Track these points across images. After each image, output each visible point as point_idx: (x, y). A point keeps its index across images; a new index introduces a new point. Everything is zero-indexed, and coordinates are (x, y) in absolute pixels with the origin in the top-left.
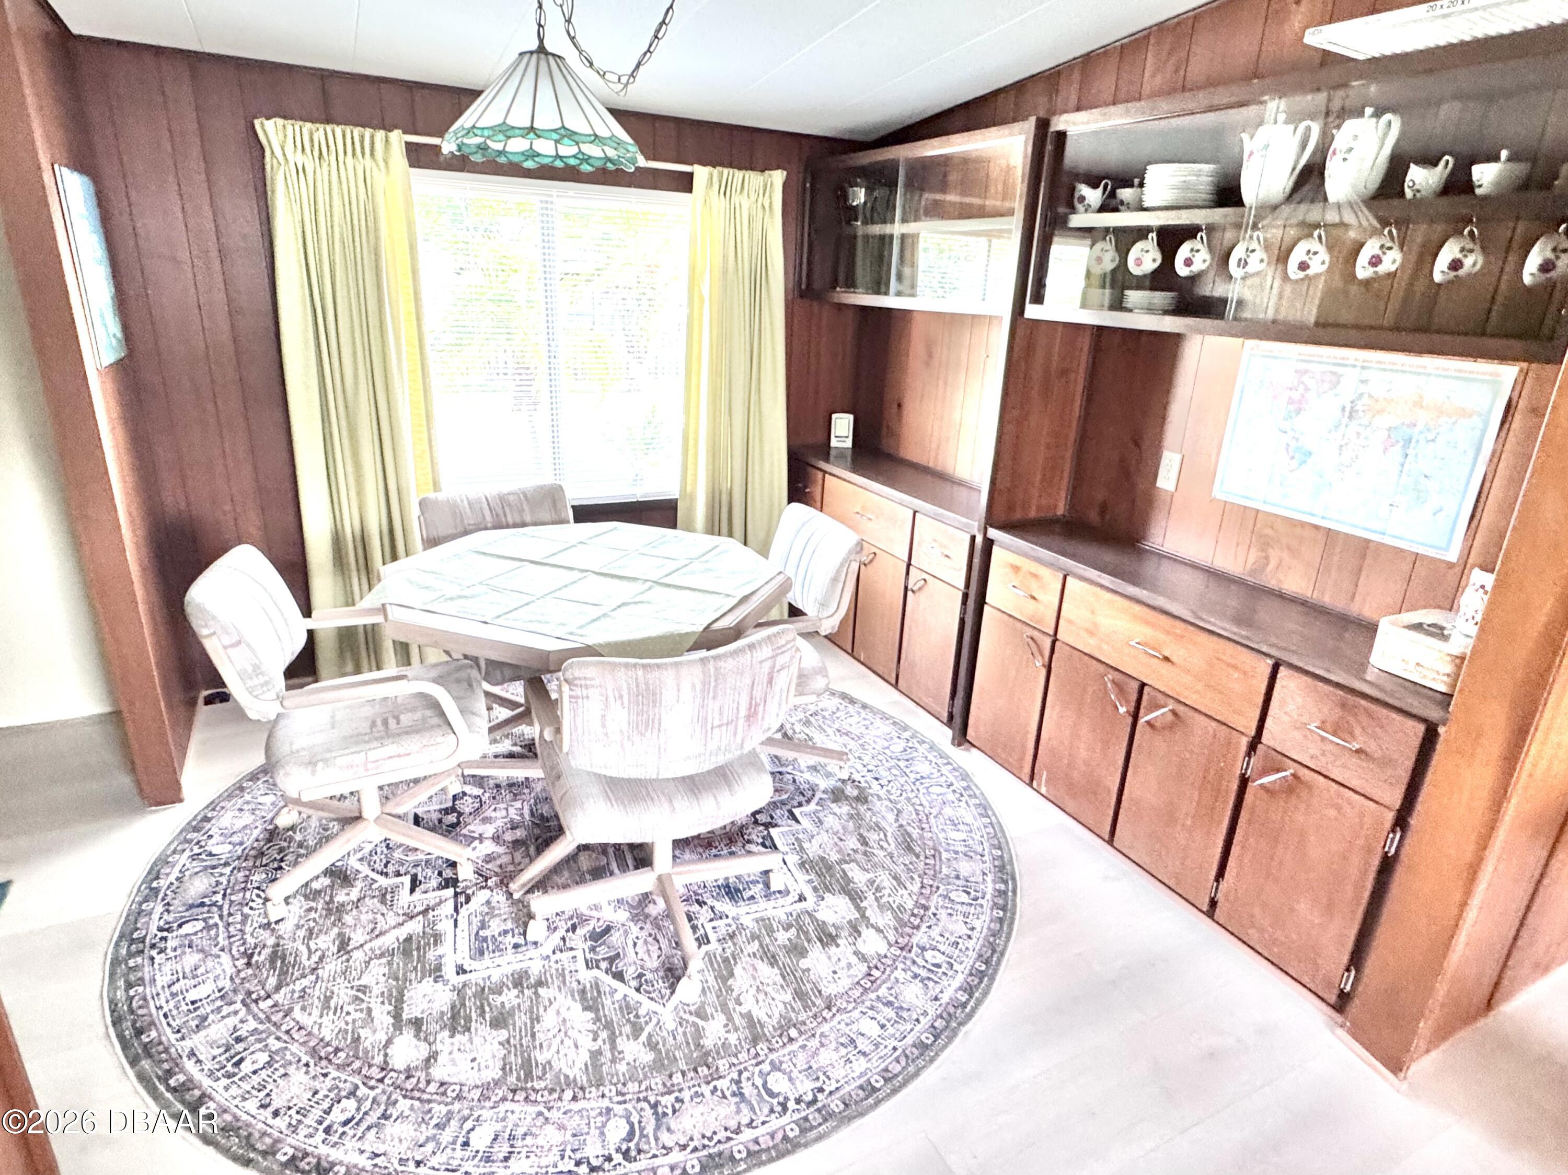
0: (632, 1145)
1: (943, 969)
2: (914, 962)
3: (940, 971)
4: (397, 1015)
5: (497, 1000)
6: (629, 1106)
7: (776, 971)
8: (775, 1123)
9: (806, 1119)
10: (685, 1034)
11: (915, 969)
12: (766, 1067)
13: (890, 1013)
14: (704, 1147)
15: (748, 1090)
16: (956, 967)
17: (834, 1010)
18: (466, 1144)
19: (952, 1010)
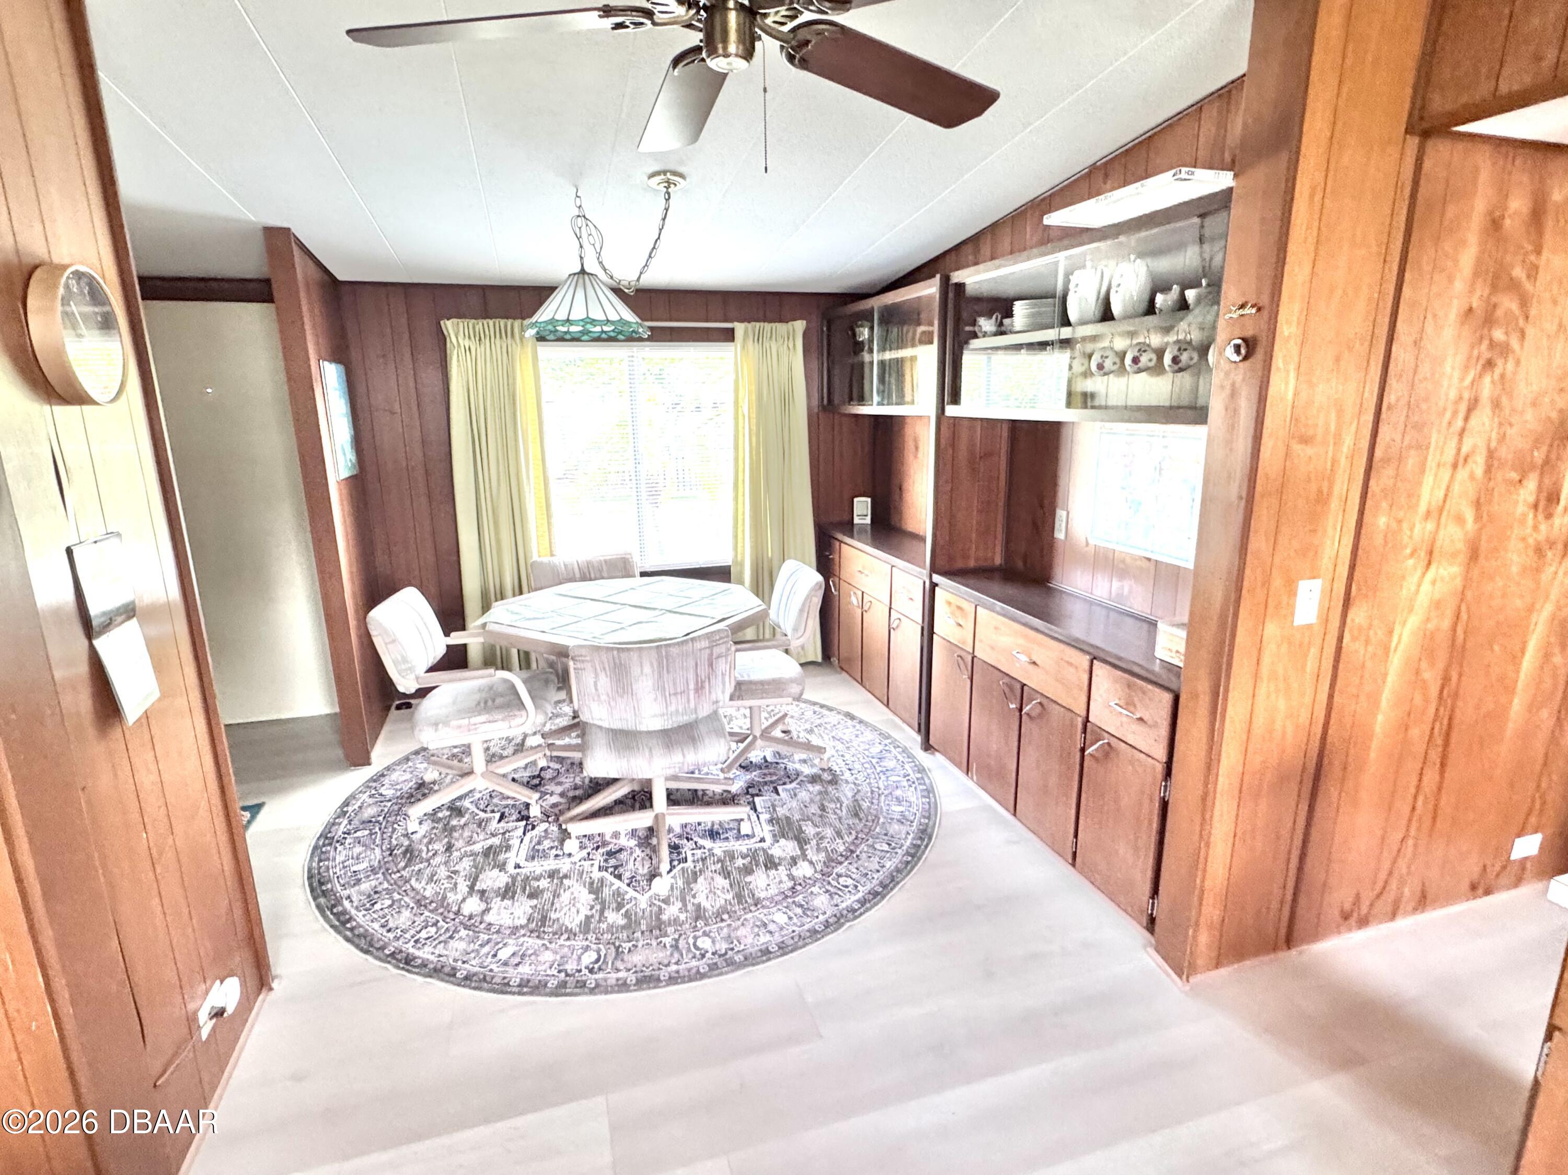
0: (596, 966)
1: (850, 889)
2: (829, 883)
3: (847, 890)
4: (472, 888)
5: (535, 884)
6: (601, 946)
7: (727, 881)
8: (694, 963)
9: (716, 964)
10: (651, 911)
11: (829, 888)
12: (700, 933)
13: (799, 911)
14: (642, 971)
15: (682, 944)
16: (860, 888)
17: (759, 906)
18: (495, 956)
19: (845, 912)
